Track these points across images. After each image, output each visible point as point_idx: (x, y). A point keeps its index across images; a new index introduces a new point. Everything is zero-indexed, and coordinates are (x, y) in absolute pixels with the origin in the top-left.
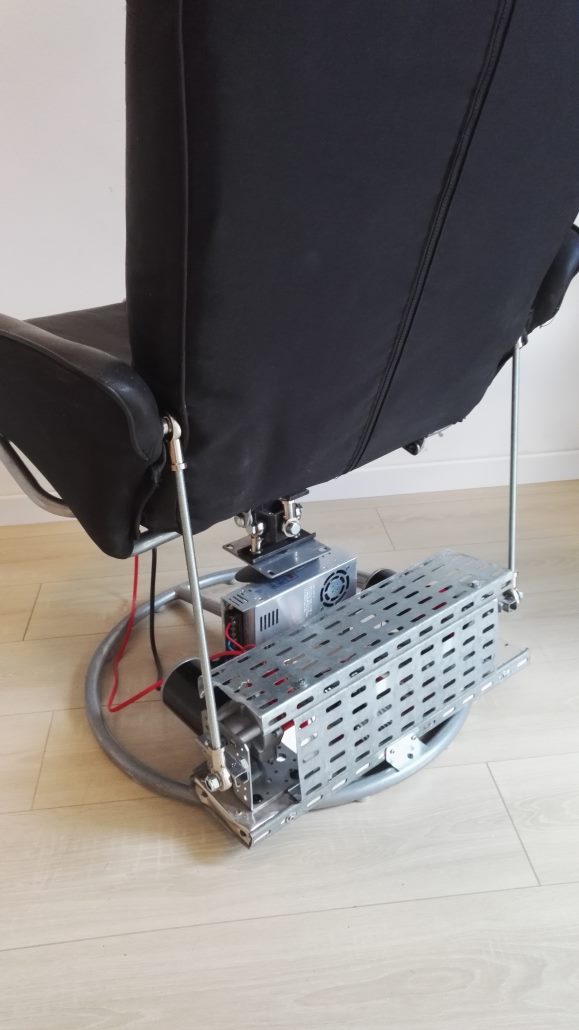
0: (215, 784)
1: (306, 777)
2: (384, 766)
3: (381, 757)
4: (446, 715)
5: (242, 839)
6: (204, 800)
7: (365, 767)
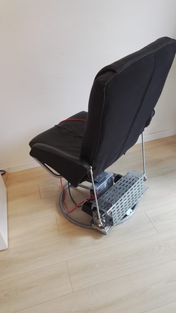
0: (100, 225)
1: (114, 221)
2: (126, 215)
3: (125, 214)
4: (135, 203)
5: (104, 234)
6: (94, 228)
7: (123, 216)
